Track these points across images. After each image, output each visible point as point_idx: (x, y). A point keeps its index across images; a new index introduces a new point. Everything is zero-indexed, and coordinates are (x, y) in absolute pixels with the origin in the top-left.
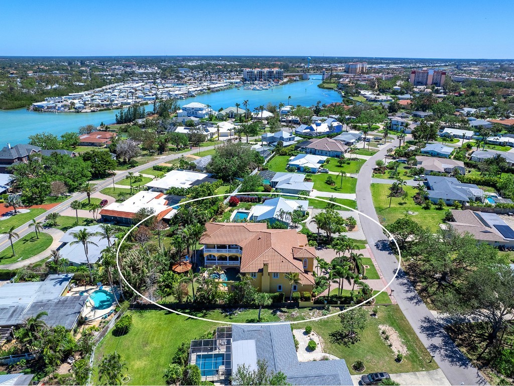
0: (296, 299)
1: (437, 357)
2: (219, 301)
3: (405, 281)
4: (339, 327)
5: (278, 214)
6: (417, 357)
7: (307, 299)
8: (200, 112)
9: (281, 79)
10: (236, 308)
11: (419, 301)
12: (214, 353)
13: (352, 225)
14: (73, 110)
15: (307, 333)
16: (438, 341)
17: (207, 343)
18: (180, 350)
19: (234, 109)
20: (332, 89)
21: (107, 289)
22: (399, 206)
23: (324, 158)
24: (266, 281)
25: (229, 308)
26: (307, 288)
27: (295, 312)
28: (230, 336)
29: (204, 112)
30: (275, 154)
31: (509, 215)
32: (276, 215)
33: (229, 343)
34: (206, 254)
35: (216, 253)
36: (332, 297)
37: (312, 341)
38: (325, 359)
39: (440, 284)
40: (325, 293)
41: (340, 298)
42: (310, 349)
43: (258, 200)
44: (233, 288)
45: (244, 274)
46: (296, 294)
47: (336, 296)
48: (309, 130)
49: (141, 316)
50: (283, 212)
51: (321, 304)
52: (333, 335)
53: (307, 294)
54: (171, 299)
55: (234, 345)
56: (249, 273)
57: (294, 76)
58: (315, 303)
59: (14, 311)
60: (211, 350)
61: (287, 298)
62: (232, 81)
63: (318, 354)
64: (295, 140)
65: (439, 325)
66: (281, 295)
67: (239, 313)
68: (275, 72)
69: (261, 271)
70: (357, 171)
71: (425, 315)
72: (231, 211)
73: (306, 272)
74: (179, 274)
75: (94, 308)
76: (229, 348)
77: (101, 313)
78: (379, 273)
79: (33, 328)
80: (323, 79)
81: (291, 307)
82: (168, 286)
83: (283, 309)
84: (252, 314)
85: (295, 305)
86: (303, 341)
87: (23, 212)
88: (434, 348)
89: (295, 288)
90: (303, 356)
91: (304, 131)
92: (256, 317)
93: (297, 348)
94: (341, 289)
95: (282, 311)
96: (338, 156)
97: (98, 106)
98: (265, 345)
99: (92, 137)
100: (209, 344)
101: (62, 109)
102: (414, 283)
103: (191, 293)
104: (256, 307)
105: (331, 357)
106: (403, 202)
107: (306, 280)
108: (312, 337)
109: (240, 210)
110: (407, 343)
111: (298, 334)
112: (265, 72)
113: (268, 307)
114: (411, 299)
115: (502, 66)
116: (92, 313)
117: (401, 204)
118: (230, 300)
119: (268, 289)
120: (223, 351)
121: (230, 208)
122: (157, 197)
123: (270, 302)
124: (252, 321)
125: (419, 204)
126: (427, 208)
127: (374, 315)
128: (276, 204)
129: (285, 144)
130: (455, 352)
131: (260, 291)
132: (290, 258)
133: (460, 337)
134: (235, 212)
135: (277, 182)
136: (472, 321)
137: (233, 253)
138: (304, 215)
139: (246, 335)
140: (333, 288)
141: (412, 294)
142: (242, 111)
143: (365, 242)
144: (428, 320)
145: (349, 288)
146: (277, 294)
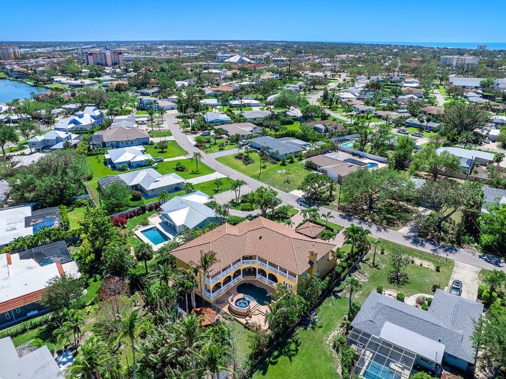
11: (385, 229)
43: (143, 211)
48: (73, 125)
51: (351, 267)
65: (415, 236)
71: (401, 236)
72: (131, 234)
78: (337, 224)
81: (337, 284)
85: (339, 280)
88: (435, 251)
91: (69, 127)
95: (339, 292)
96: (145, 143)
106: (262, 165)
115: (146, 45)
117: (264, 168)
122: (9, 262)
126: (283, 164)
127: (383, 253)
132: (310, 239)
134: (139, 233)
135: (140, 184)
141: (375, 227)
144: (406, 237)
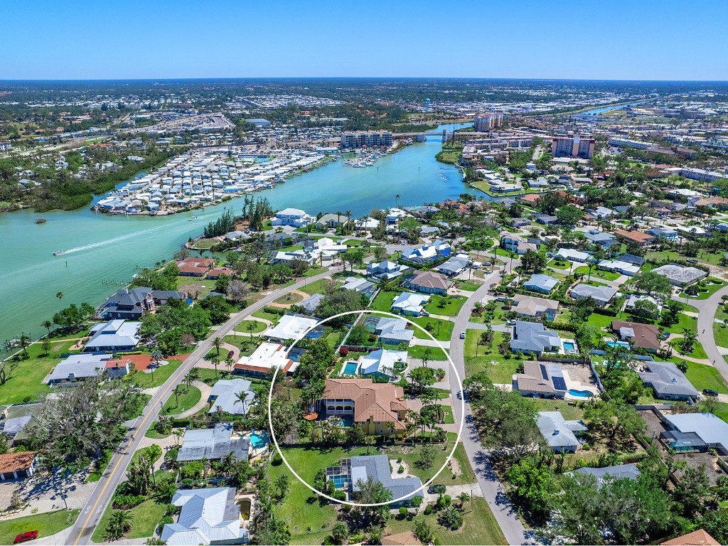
0: (392, 439)
1: (478, 476)
2: (340, 441)
3: (472, 425)
4: (419, 458)
5: (382, 369)
6: (466, 476)
7: (401, 439)
8: (296, 220)
9: (389, 144)
10: (352, 446)
11: (478, 440)
12: (340, 474)
13: (441, 376)
14: (147, 212)
15: (399, 462)
16: (482, 466)
17: (335, 469)
18: (319, 473)
19: (335, 218)
20: (453, 163)
21: (259, 433)
22: (484, 355)
23: (427, 298)
24: (372, 428)
25: (347, 446)
26: (400, 431)
27: (392, 448)
28: (349, 464)
29: (301, 221)
30: (380, 291)
31: (574, 364)
32: (380, 369)
33: (349, 468)
34: (327, 405)
35: (335, 405)
36: (418, 437)
37: (401, 467)
38: (409, 477)
39: (496, 427)
40: (413, 435)
41: (423, 438)
42: (400, 471)
43: (365, 351)
44: (349, 433)
45: (357, 423)
46: (393, 436)
47: (420, 437)
48: (415, 255)
49: (288, 453)
50: (385, 368)
51: (409, 442)
52: (416, 463)
53: (400, 436)
54: (307, 440)
55: (353, 469)
56: (360, 422)
57: (406, 138)
58: (405, 442)
59: (206, 450)
60: (339, 473)
61: (387, 439)
62: (327, 149)
63: (405, 475)
64: (401, 270)
65: (487, 457)
66: (383, 437)
67: (354, 449)
68: (381, 135)
69: (368, 420)
70: (456, 315)
71: (479, 450)
72: (342, 361)
73: (400, 419)
74: (310, 421)
75: (254, 448)
76: (349, 472)
77: (260, 451)
78: (455, 418)
79: (228, 460)
80: (443, 142)
81: (389, 444)
82: (302, 431)
83: (384, 447)
84: (363, 450)
85: (392, 443)
86: (396, 466)
87: (164, 364)
88: (479, 470)
89: (392, 431)
90: (395, 476)
91: (411, 257)
92: (365, 452)
93: (391, 471)
94: (423, 432)
95: (383, 448)
96: (440, 293)
97: (174, 205)
98: (371, 469)
99: (190, 264)
100: (337, 470)
101: (134, 210)
102: (477, 427)
103: (320, 436)
104: (364, 445)
105: (412, 476)
106: (489, 351)
107: (400, 426)
108: (402, 464)
109: (350, 362)
110: (463, 469)
111: (393, 462)
112: (369, 136)
113: (373, 445)
114: (473, 438)
116: (254, 451)
117: (487, 353)
118: (347, 441)
119: (374, 432)
120: (346, 473)
121: (341, 358)
122: (278, 350)
123: (374, 442)
124: (363, 455)
125: (502, 353)
126: (507, 358)
127: (445, 450)
128: (379, 357)
129: (390, 276)
130: (490, 473)
131: (368, 434)
132: (389, 411)
133: (497, 464)
134: (346, 362)
135: (381, 331)
136: (508, 454)
137: (347, 404)
138: (404, 366)
139: (359, 464)
140: (417, 433)
141: (475, 435)
142: (344, 220)
143: (449, 392)
144: (480, 453)
145: (428, 431)
146: (380, 436)
